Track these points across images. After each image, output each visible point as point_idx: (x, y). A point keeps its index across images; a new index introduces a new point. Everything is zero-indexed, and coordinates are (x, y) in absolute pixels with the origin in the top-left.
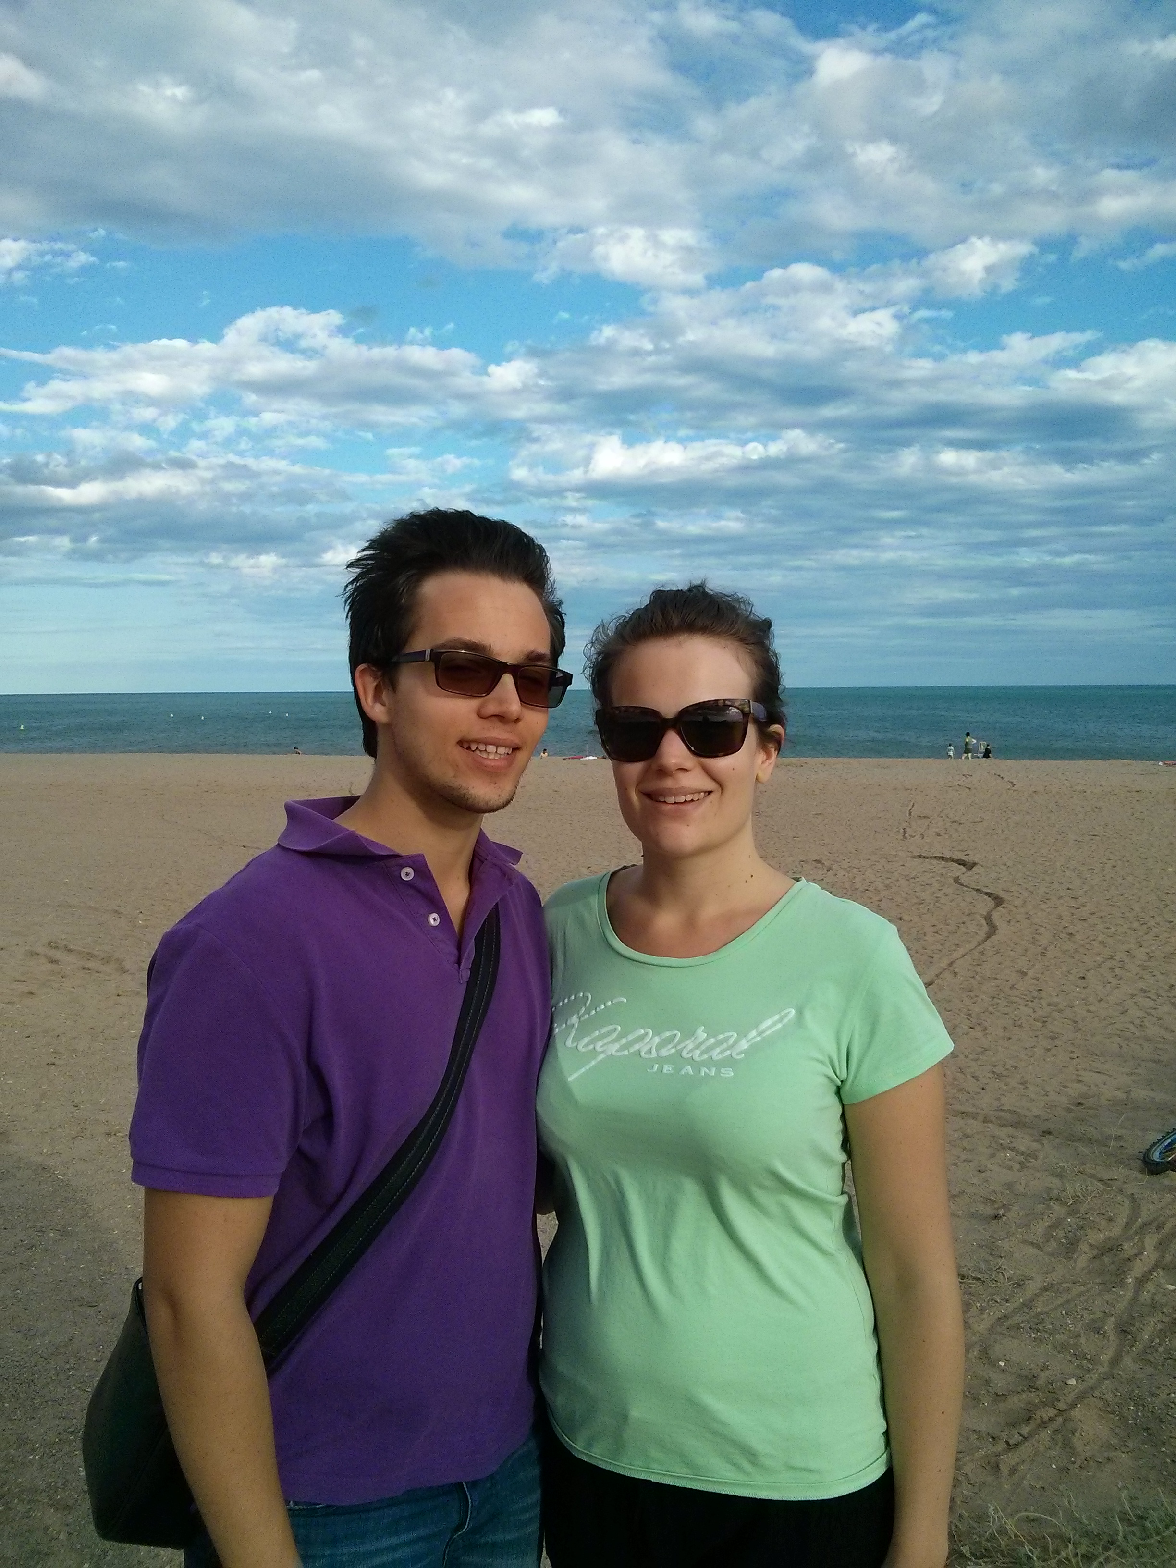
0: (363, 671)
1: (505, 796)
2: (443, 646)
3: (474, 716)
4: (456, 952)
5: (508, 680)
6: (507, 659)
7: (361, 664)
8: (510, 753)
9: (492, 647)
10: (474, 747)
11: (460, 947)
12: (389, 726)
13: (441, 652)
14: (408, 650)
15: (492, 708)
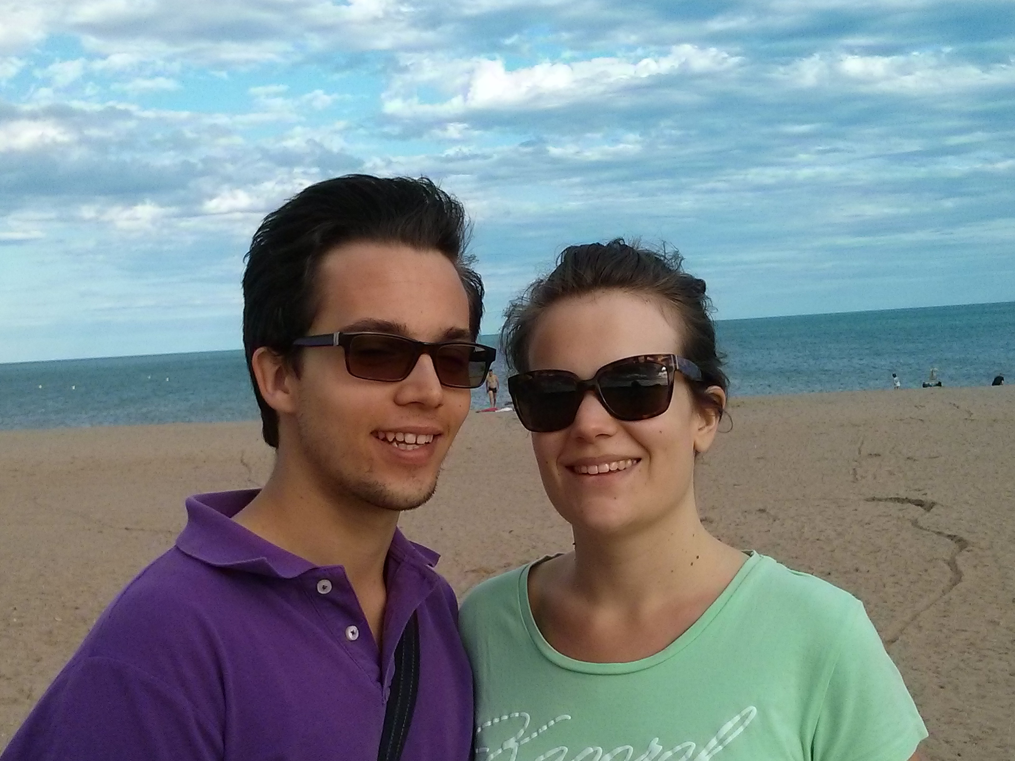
0: (260, 356)
1: (425, 489)
2: (352, 328)
3: (390, 404)
4: (376, 667)
5: (426, 361)
6: (424, 339)
7: (259, 348)
8: (430, 441)
9: (407, 326)
10: (390, 438)
11: (380, 662)
12: (292, 415)
13: (351, 335)
14: (313, 333)
15: (410, 394)
